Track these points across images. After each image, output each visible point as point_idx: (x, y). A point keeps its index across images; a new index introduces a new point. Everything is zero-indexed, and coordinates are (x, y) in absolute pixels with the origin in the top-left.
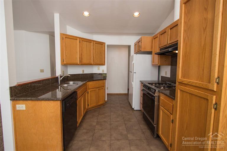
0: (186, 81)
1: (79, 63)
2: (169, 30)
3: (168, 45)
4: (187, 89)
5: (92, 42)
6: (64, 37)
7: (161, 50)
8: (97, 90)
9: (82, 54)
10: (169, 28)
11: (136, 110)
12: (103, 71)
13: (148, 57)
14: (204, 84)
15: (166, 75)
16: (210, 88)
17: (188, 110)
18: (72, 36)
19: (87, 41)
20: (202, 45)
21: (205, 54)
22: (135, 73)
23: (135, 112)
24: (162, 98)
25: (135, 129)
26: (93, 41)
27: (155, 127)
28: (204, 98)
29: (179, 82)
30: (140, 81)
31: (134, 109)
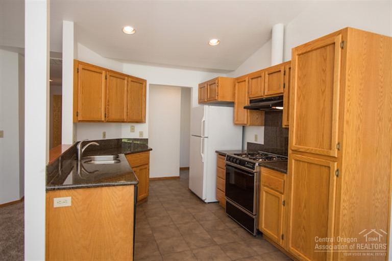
0: (303, 148)
1: (103, 120)
2: (267, 75)
3: (265, 97)
4: (305, 157)
5: (126, 78)
6: (81, 67)
7: (251, 101)
8: (138, 171)
9: (108, 102)
10: (267, 73)
11: (209, 203)
12: (141, 134)
13: (227, 111)
14: (325, 151)
15: (256, 140)
16: (331, 155)
17: (305, 183)
18: (93, 66)
19: (117, 76)
20: (321, 109)
21: (324, 118)
22: (207, 137)
23: (207, 206)
24: (266, 174)
25: (221, 230)
26: (128, 76)
27: (254, 219)
28: (325, 166)
29: (292, 150)
30: (217, 152)
31: (206, 201)
